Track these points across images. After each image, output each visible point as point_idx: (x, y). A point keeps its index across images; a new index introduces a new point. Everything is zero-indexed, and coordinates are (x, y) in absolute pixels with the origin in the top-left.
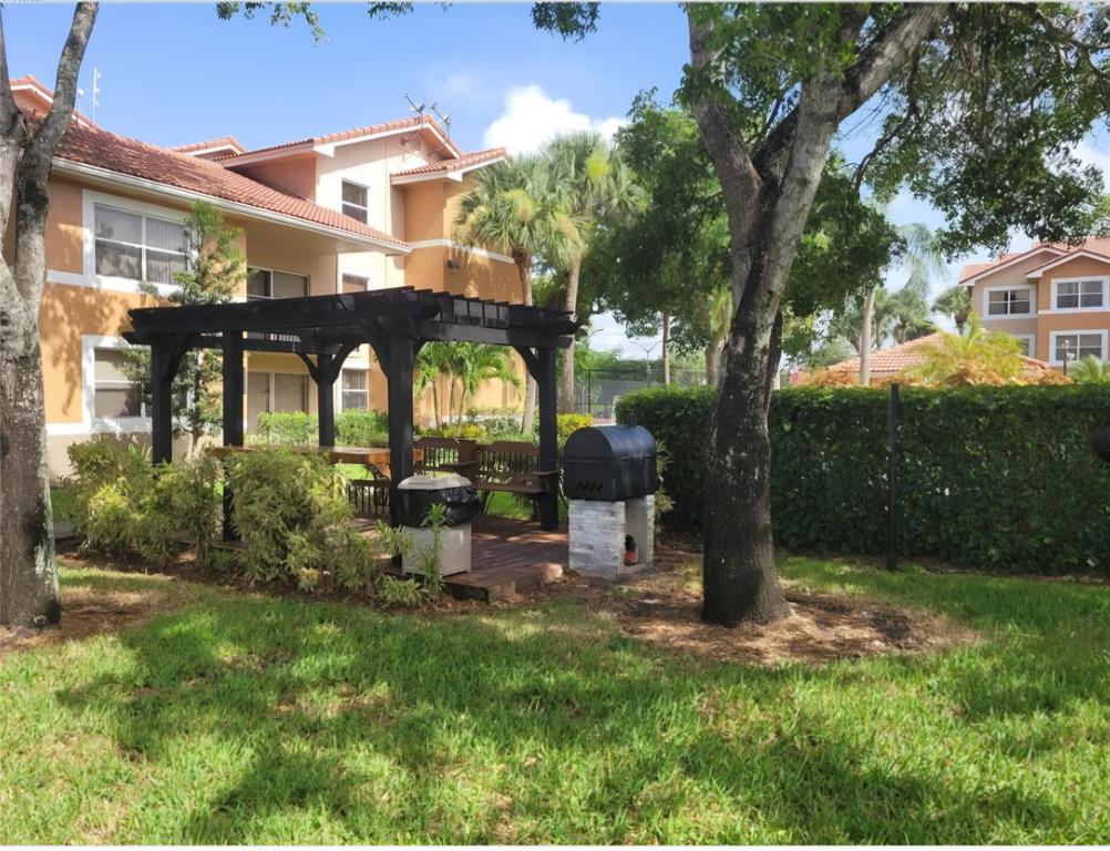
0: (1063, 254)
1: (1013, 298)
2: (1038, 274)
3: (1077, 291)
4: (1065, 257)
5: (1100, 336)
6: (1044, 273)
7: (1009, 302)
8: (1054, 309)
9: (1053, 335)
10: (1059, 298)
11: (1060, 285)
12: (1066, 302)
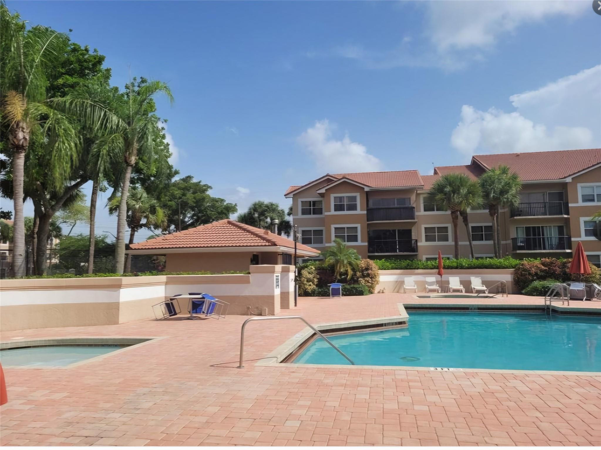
0: (336, 180)
1: (314, 205)
2: (323, 191)
3: (344, 202)
4: (336, 181)
5: (356, 228)
6: (326, 190)
7: (312, 207)
8: (333, 212)
9: (333, 227)
10: (335, 205)
11: (335, 198)
12: (339, 208)
